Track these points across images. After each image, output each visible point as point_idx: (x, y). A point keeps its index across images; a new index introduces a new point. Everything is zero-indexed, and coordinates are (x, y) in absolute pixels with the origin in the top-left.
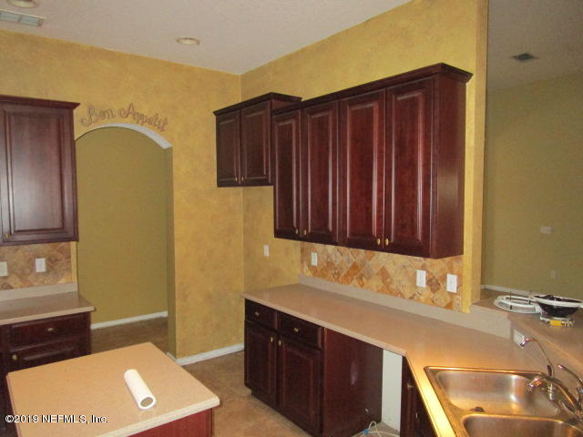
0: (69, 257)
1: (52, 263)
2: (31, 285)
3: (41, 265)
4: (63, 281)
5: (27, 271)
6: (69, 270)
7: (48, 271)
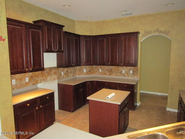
0: (138, 71)
1: (134, 71)
2: (129, 76)
3: (131, 72)
4: (136, 77)
5: (129, 73)
6: (137, 74)
7: (133, 74)
